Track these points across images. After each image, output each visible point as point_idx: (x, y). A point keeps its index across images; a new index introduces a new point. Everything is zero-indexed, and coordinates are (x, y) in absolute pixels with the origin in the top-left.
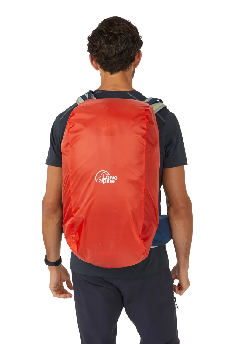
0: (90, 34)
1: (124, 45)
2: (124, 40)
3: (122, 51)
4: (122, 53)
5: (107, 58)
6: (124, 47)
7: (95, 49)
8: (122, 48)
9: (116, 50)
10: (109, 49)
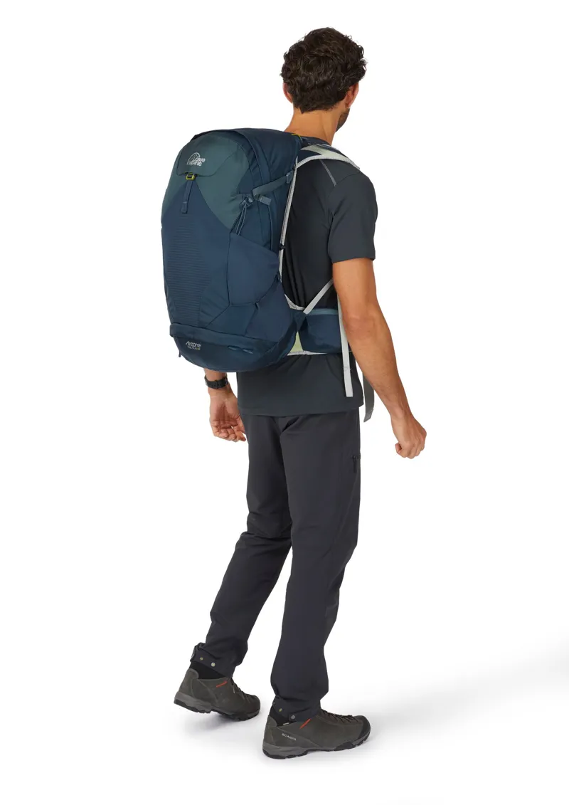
0: (287, 50)
1: (329, 73)
2: (330, 66)
3: (324, 81)
4: (324, 84)
5: (303, 89)
6: (328, 77)
7: (289, 75)
8: (325, 78)
9: (316, 80)
10: (306, 77)
